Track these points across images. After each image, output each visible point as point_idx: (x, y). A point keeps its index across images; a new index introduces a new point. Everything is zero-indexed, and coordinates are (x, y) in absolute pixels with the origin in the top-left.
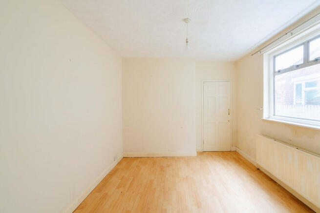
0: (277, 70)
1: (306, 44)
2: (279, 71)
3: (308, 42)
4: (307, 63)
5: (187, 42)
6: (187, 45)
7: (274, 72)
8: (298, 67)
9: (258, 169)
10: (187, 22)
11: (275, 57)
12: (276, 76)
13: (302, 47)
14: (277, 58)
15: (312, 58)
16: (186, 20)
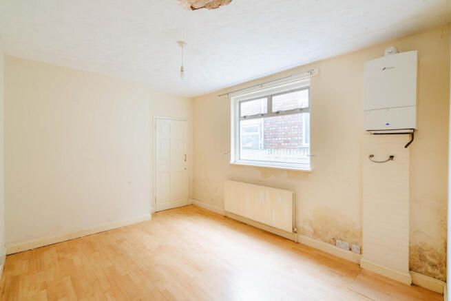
0: (242, 115)
1: (270, 98)
2: (245, 117)
3: (272, 96)
4: (270, 113)
5: (182, 71)
6: (182, 74)
7: (240, 117)
8: (262, 115)
9: (225, 217)
10: (182, 46)
11: (240, 102)
12: (241, 122)
13: (266, 99)
14: (242, 104)
15: (274, 110)
16: (181, 43)
